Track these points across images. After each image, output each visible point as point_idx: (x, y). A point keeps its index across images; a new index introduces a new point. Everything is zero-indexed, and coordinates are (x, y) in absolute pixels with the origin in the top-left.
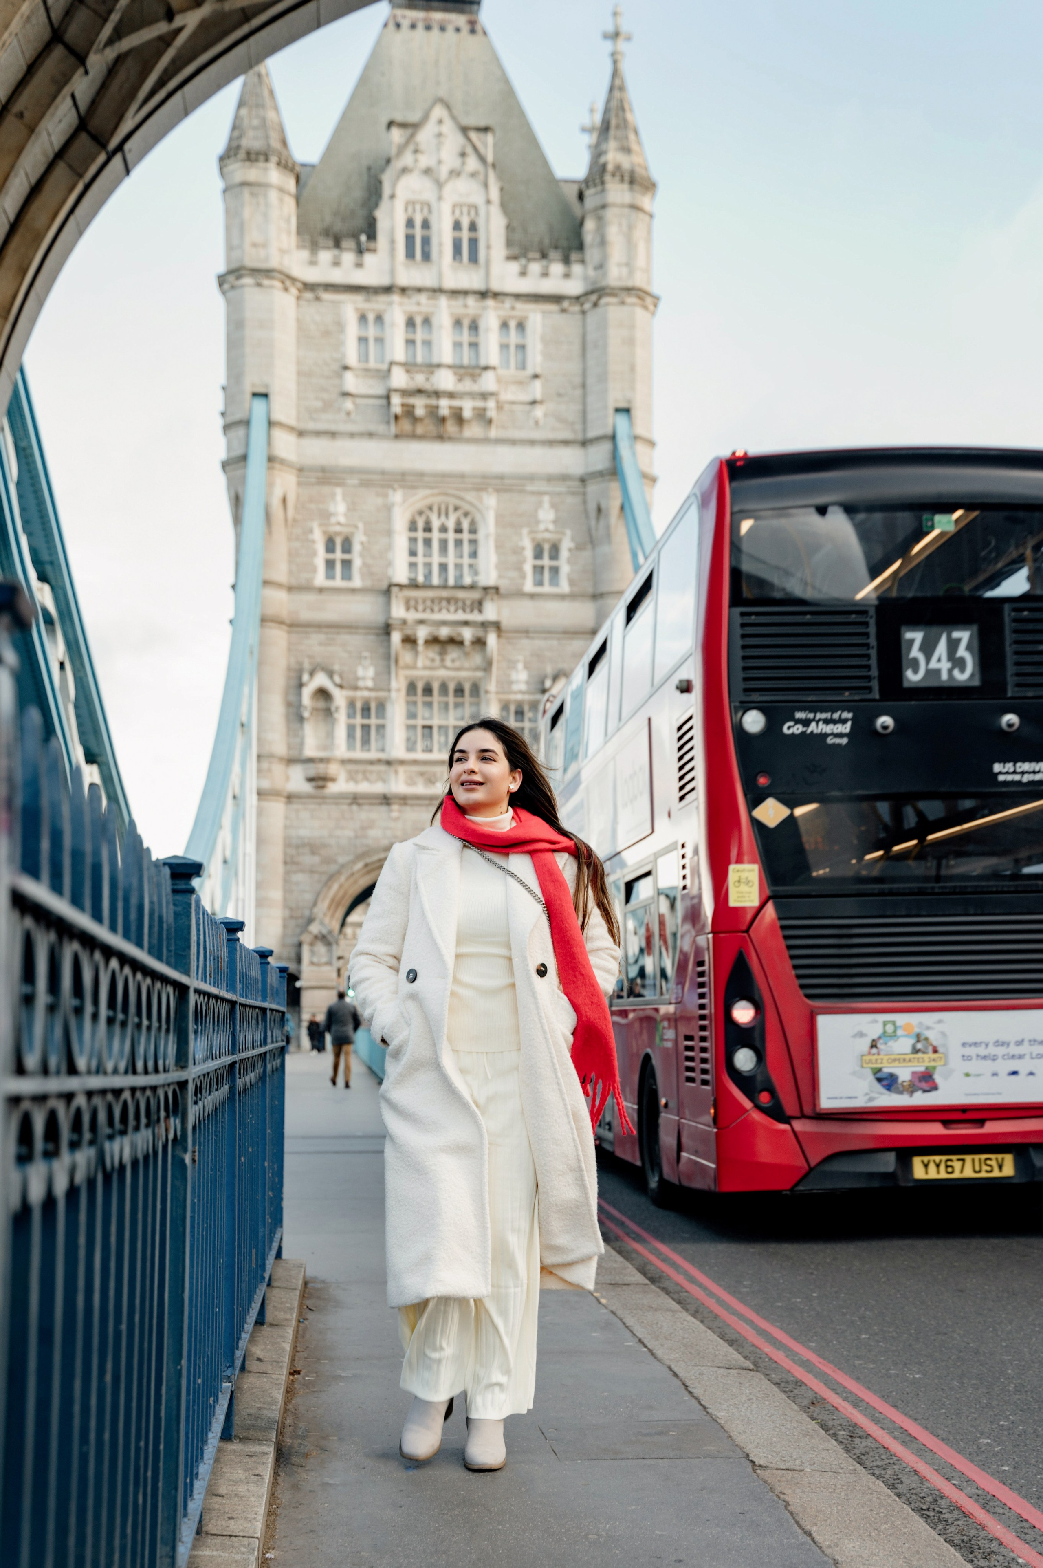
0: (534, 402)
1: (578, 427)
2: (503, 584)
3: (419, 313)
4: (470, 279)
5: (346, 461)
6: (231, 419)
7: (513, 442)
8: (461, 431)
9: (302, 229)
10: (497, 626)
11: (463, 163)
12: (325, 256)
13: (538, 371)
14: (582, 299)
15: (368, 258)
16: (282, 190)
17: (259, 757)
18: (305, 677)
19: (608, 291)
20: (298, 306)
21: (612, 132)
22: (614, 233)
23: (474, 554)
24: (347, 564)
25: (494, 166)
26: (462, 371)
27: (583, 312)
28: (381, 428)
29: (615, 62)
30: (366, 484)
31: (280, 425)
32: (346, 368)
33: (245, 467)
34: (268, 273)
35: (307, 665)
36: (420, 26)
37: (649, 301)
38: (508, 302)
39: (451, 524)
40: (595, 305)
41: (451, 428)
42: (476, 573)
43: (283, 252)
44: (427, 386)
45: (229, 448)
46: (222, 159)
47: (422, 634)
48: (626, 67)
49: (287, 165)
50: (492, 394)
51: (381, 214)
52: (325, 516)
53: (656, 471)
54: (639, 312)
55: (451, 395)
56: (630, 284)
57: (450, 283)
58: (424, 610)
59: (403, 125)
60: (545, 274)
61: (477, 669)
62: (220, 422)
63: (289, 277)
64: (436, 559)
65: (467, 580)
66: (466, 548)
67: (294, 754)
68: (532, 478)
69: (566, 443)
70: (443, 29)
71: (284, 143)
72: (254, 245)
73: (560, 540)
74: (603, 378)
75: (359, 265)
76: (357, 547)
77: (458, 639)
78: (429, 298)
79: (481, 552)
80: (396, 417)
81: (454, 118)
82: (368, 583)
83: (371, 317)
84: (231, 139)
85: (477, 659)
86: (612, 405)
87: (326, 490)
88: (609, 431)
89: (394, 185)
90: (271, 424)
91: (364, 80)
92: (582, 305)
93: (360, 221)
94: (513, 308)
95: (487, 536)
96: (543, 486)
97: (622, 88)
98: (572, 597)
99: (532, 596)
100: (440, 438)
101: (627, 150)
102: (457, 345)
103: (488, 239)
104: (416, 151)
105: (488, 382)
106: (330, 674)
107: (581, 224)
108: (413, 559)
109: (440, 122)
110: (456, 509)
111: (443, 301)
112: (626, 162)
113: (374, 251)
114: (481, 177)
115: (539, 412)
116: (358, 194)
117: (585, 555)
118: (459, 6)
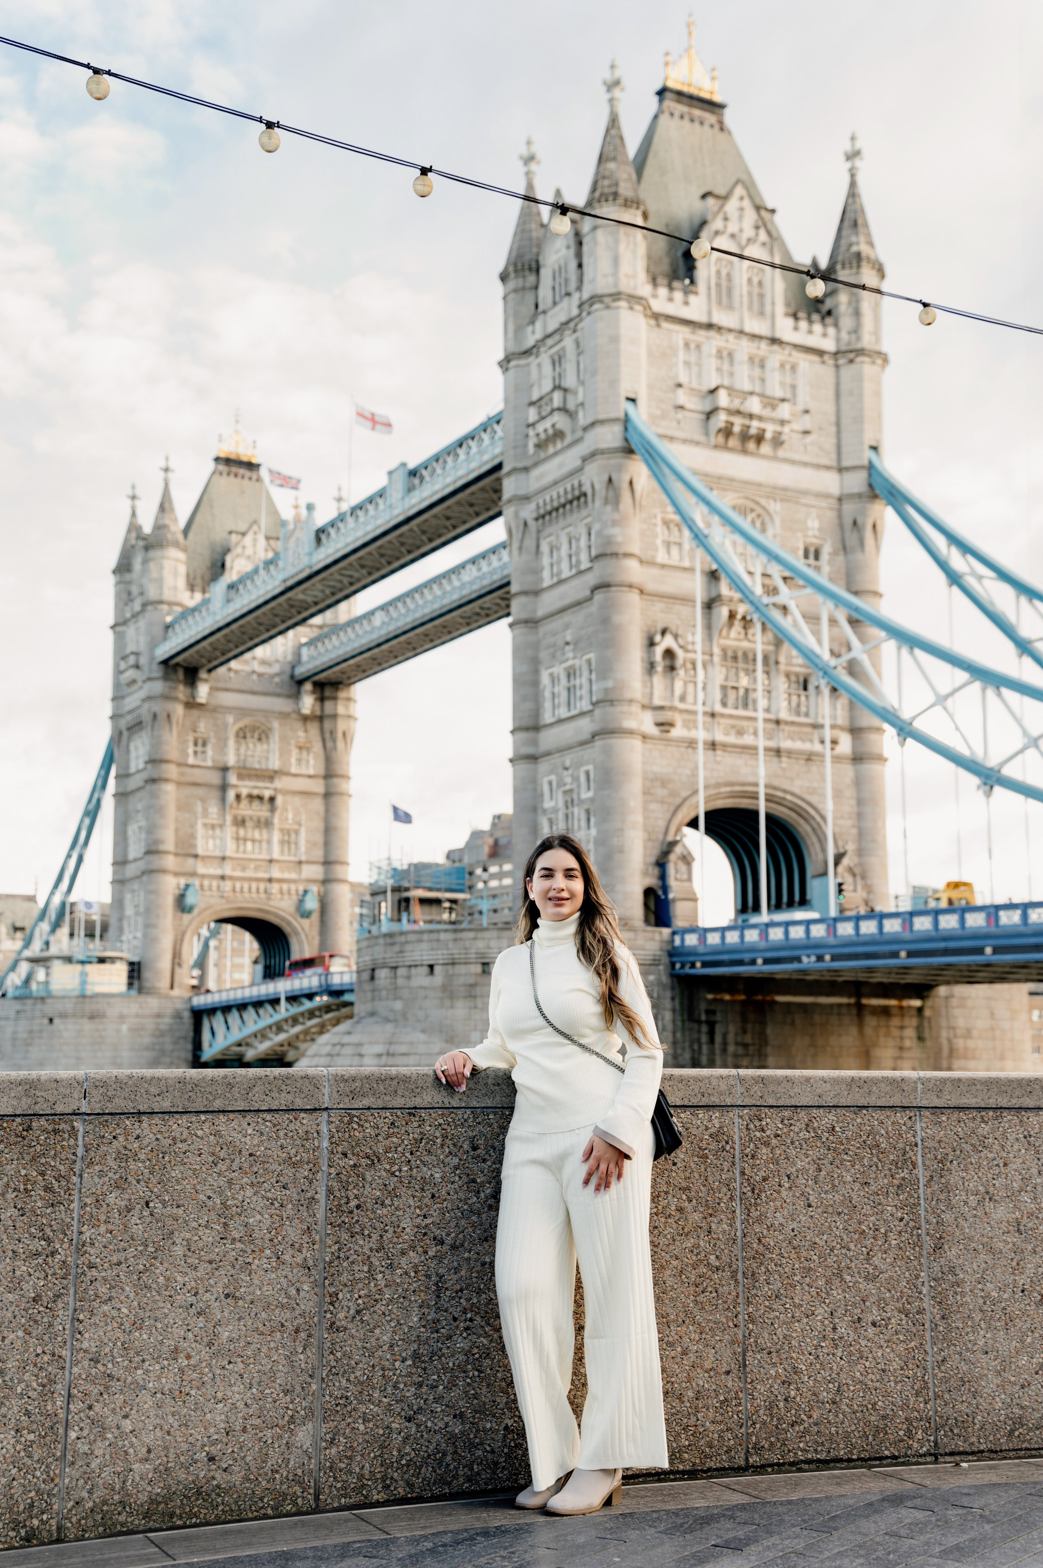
0: (806, 433)
1: (834, 456)
3: (727, 349)
4: (762, 327)
7: (796, 463)
8: (759, 448)
11: (756, 234)
12: (664, 292)
13: (807, 407)
14: (838, 355)
15: (692, 298)
16: (642, 234)
18: (658, 638)
19: (862, 352)
20: (648, 330)
24: (679, 547)
25: (774, 240)
26: (766, 400)
28: (706, 438)
32: (680, 385)
35: (658, 628)
36: (687, 118)
38: (788, 350)
40: (851, 361)
41: (751, 445)
43: (642, 284)
44: (742, 409)
48: (861, 179)
50: (789, 422)
52: (664, 505)
55: (760, 418)
56: (877, 348)
57: (749, 327)
59: (717, 197)
60: (810, 332)
61: (770, 644)
63: (645, 304)
67: (647, 701)
68: (805, 493)
69: (828, 468)
70: (702, 123)
72: (627, 276)
73: (822, 546)
76: (685, 534)
78: (736, 338)
80: (719, 431)
81: (750, 197)
83: (693, 347)
85: (770, 636)
88: (865, 461)
91: (654, 153)
92: (838, 360)
93: (683, 269)
94: (790, 355)
96: (812, 501)
100: (744, 451)
102: (754, 377)
104: (725, 218)
105: (783, 411)
106: (676, 637)
109: (742, 198)
111: (745, 342)
113: (695, 293)
115: (809, 439)
116: (662, 244)
117: (841, 558)
118: (710, 107)
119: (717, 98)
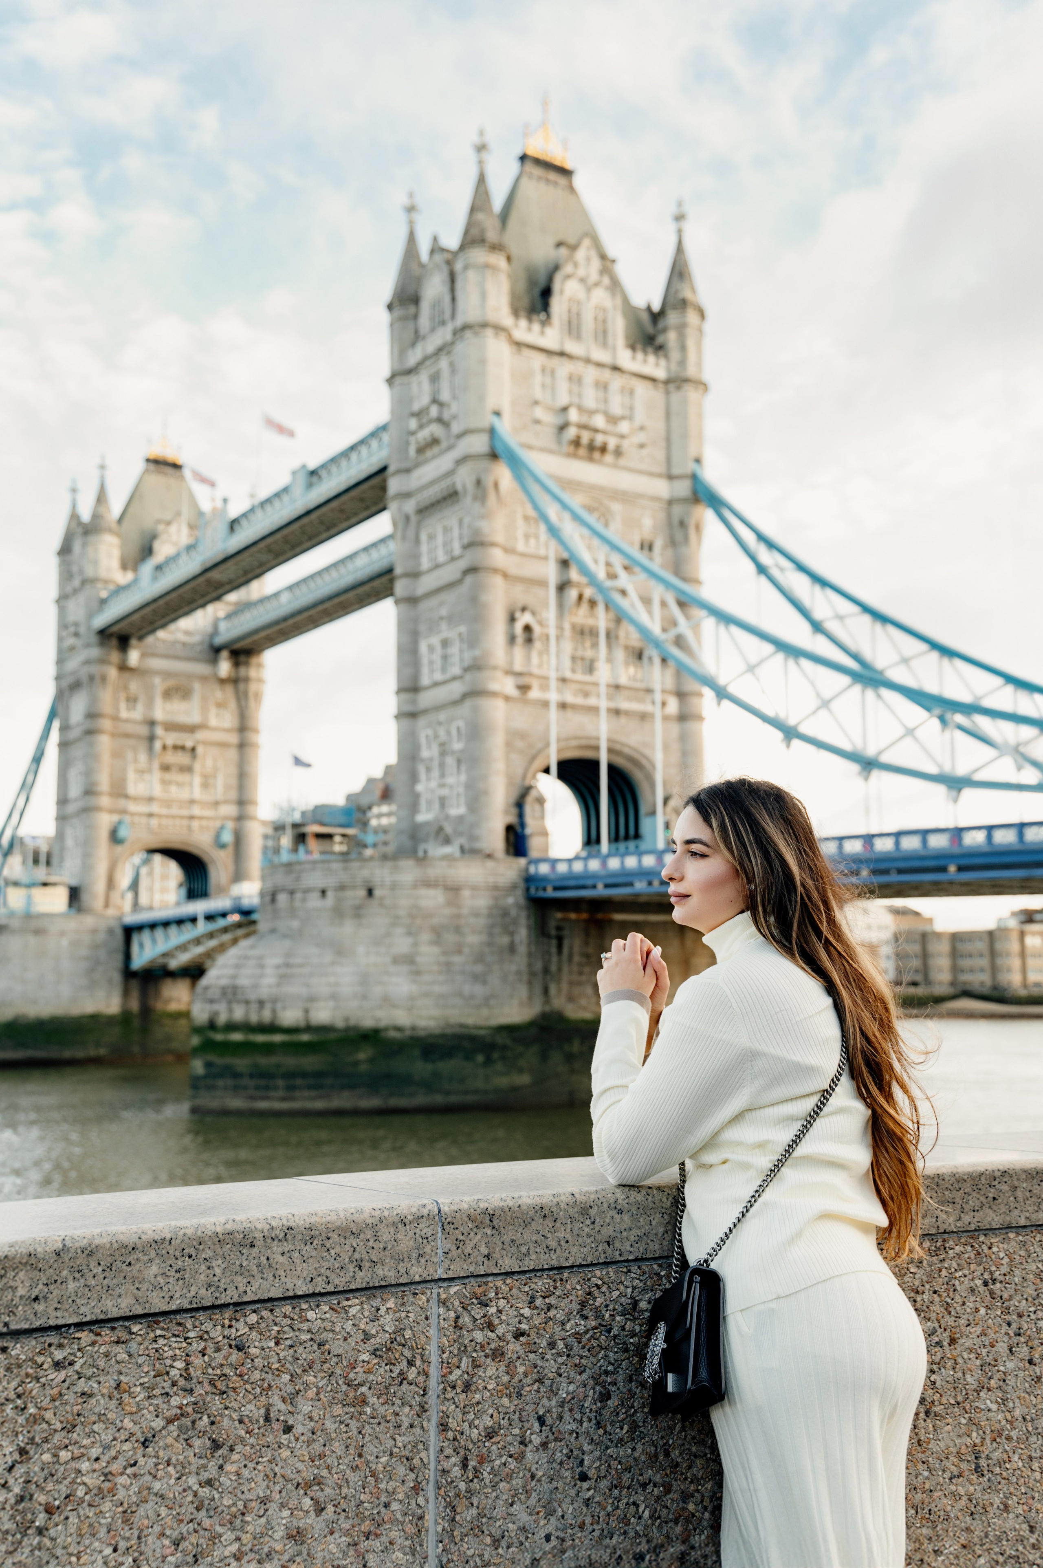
0: (642, 446)
1: (664, 466)
3: (577, 374)
4: (606, 357)
7: (635, 471)
8: (603, 457)
9: (512, 301)
11: (600, 279)
12: (524, 323)
13: (642, 424)
14: (668, 383)
15: (549, 331)
16: (506, 274)
18: (518, 615)
19: (686, 380)
20: (511, 355)
22: (690, 344)
25: (618, 285)
26: (609, 417)
27: (669, 392)
28: (559, 448)
29: (679, 236)
32: (536, 403)
34: (496, 328)
35: (518, 606)
36: (542, 180)
37: (705, 391)
38: (626, 376)
40: (677, 388)
41: (597, 455)
43: (505, 317)
44: (589, 424)
48: (688, 243)
50: (627, 436)
51: (552, 302)
55: (604, 432)
57: (592, 356)
59: (568, 246)
60: (646, 362)
63: (507, 333)
68: (641, 496)
69: (659, 476)
70: (555, 187)
72: (492, 308)
73: (654, 540)
74: (682, 437)
75: (543, 334)
78: (583, 365)
80: (568, 442)
81: (595, 248)
83: (549, 371)
85: (611, 614)
86: (690, 455)
88: (689, 471)
89: (562, 284)
92: (668, 386)
93: (526, 303)
94: (628, 380)
96: (646, 503)
100: (590, 459)
102: (599, 399)
103: (614, 331)
104: (575, 265)
105: (623, 427)
106: (534, 613)
109: (588, 249)
111: (591, 369)
113: (549, 324)
114: (610, 290)
115: (644, 452)
116: (523, 284)
117: (670, 552)
118: (562, 173)
119: (568, 166)
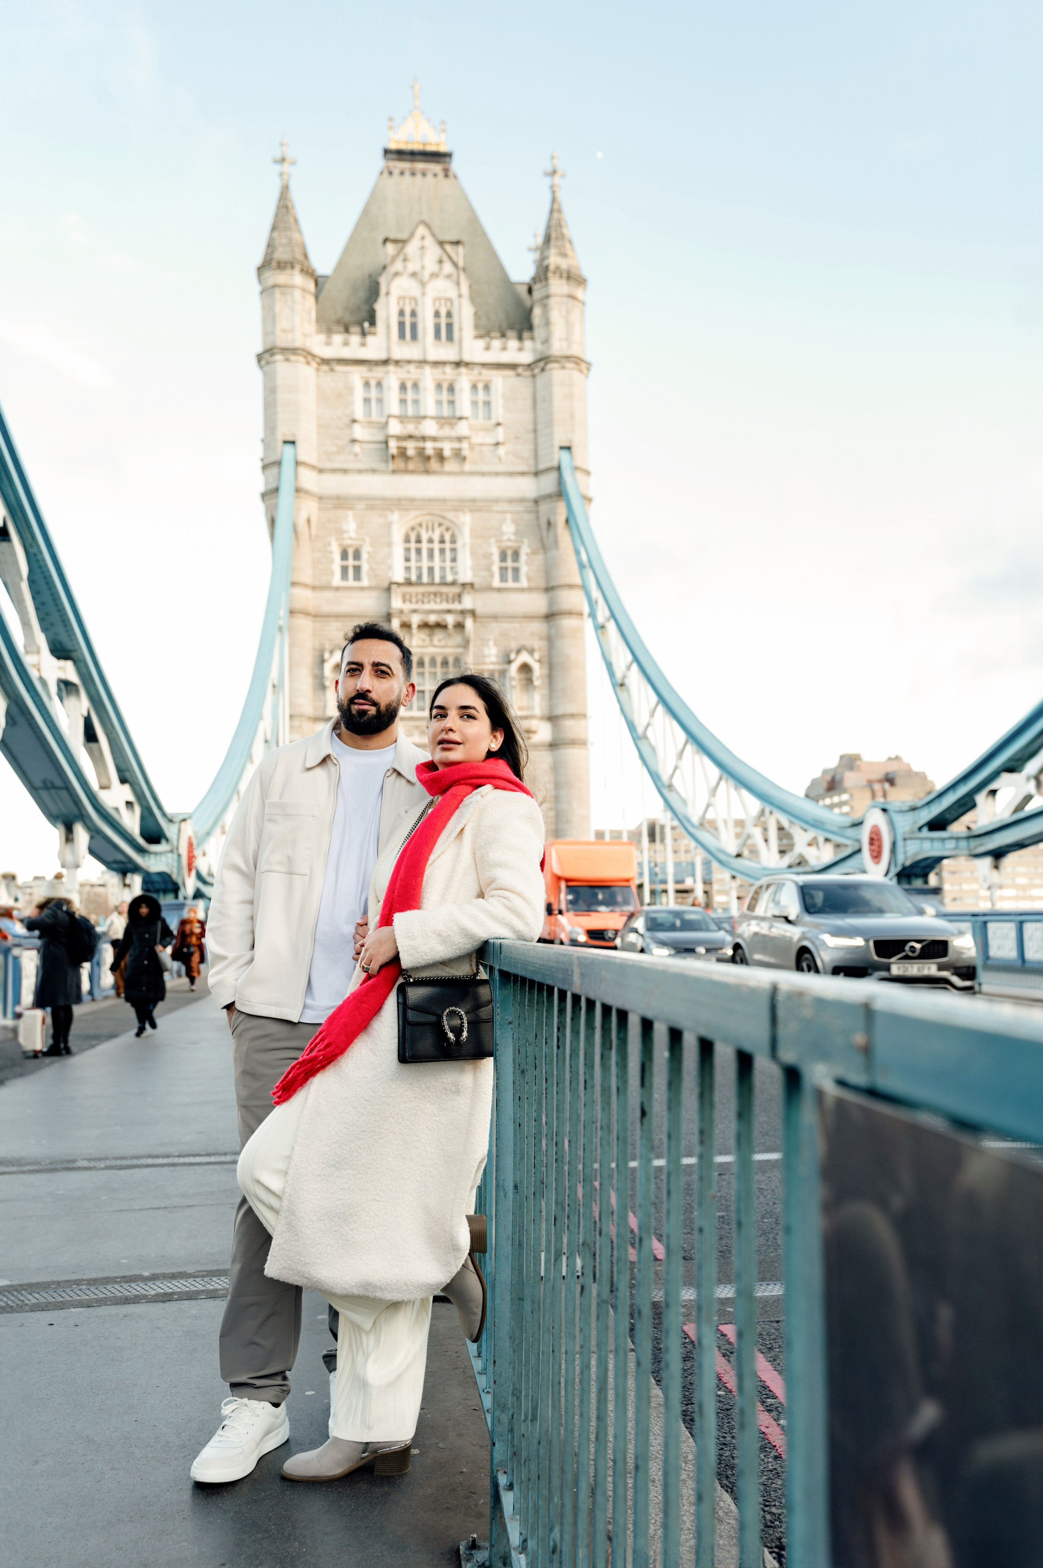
0: (497, 444)
1: (532, 462)
2: (477, 581)
3: (409, 379)
4: (448, 353)
5: (355, 491)
6: (267, 461)
7: (483, 474)
8: (442, 466)
9: (320, 319)
10: (473, 613)
11: (441, 268)
12: (338, 338)
13: (501, 420)
14: (533, 366)
15: (370, 339)
16: (304, 290)
17: (291, 717)
18: (327, 655)
19: (552, 359)
20: (318, 376)
21: (553, 242)
22: (556, 316)
23: (454, 560)
24: (357, 569)
25: (464, 269)
26: (443, 421)
27: (534, 376)
28: (382, 466)
29: (553, 193)
30: (370, 508)
31: (304, 464)
32: (354, 421)
33: (277, 497)
34: (294, 351)
35: (328, 646)
36: (407, 173)
37: (583, 366)
38: (477, 370)
39: (436, 537)
40: (543, 370)
41: (434, 464)
42: (456, 573)
43: (305, 335)
44: (416, 433)
45: (267, 483)
46: (259, 269)
47: (415, 620)
48: (561, 196)
49: (308, 272)
50: (466, 438)
51: (380, 307)
52: (340, 533)
53: (591, 493)
54: (576, 375)
55: (434, 439)
56: (569, 353)
57: (432, 356)
58: (417, 602)
59: (395, 241)
60: (504, 348)
61: (458, 646)
62: (259, 465)
63: (310, 354)
64: (425, 564)
65: (450, 578)
66: (448, 555)
67: (320, 714)
68: (497, 501)
69: (523, 474)
70: (424, 174)
71: (306, 256)
72: (284, 331)
73: (520, 547)
74: (550, 424)
75: (363, 345)
76: (364, 556)
77: (443, 623)
78: (417, 368)
79: (460, 558)
80: (393, 457)
81: (433, 235)
82: (374, 583)
83: (373, 383)
84: (266, 254)
85: (458, 639)
86: (557, 443)
87: (340, 513)
88: (555, 464)
89: (388, 285)
90: (297, 463)
91: (366, 212)
92: (532, 370)
93: (364, 314)
94: (480, 374)
95: (464, 545)
96: (506, 507)
97: (559, 211)
98: (530, 589)
99: (499, 590)
100: (427, 472)
101: (564, 255)
102: (439, 403)
103: (460, 323)
104: (405, 260)
105: (462, 428)
107: (530, 310)
108: (408, 564)
109: (423, 238)
110: (440, 525)
111: (428, 370)
112: (564, 264)
113: (374, 334)
114: (455, 278)
115: (502, 451)
116: (362, 294)
117: (539, 558)
118: (436, 159)
119: (444, 148)
